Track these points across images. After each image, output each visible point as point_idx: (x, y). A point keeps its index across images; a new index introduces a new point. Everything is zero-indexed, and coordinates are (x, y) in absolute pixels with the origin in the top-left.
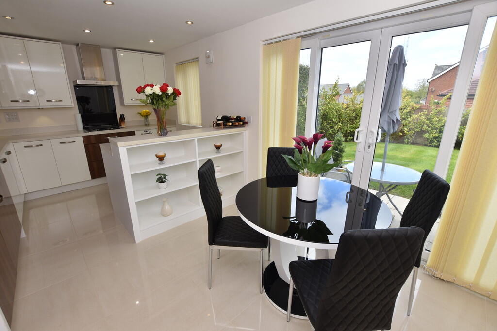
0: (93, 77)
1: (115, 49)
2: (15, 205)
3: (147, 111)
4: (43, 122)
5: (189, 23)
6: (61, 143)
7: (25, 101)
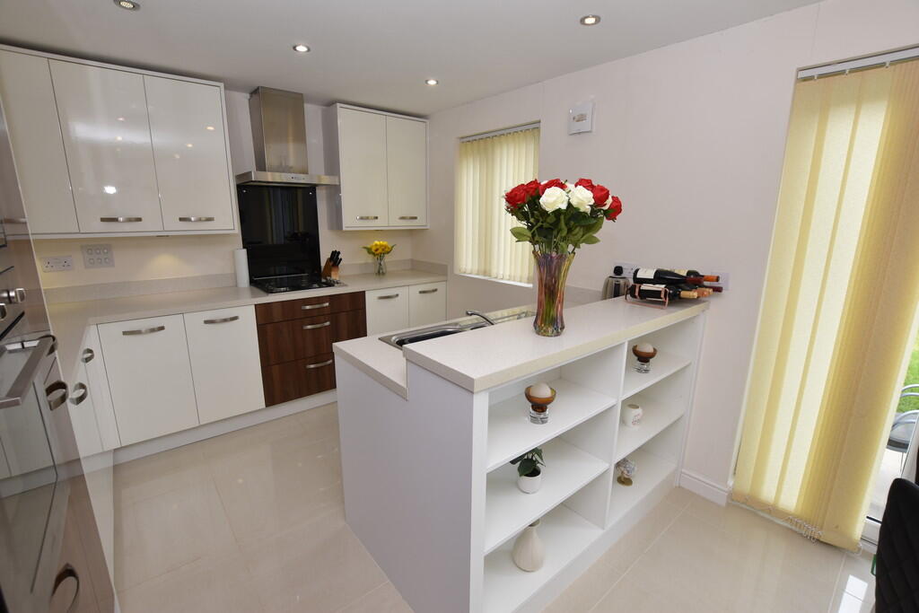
0: (283, 164)
1: (331, 104)
2: (86, 477)
3: (385, 243)
4: (165, 266)
5: (590, 21)
6: (206, 322)
7: (130, 220)
